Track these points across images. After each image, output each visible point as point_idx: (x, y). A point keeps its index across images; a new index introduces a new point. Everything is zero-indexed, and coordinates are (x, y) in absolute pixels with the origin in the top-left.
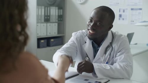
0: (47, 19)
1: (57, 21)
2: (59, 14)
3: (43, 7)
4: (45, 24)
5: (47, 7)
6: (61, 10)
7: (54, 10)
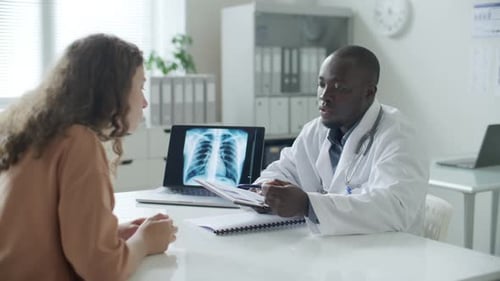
0: (291, 85)
4: (284, 100)
5: (291, 50)
7: (314, 59)
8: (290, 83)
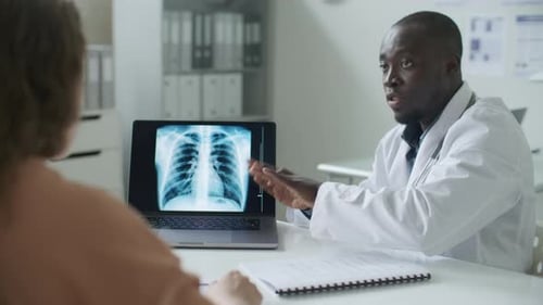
0: (203, 60)
1: (239, 65)
2: (248, 41)
3: (187, 16)
4: (195, 79)
5: (203, 14)
6: (256, 27)
7: (229, 27)
8: (203, 58)
